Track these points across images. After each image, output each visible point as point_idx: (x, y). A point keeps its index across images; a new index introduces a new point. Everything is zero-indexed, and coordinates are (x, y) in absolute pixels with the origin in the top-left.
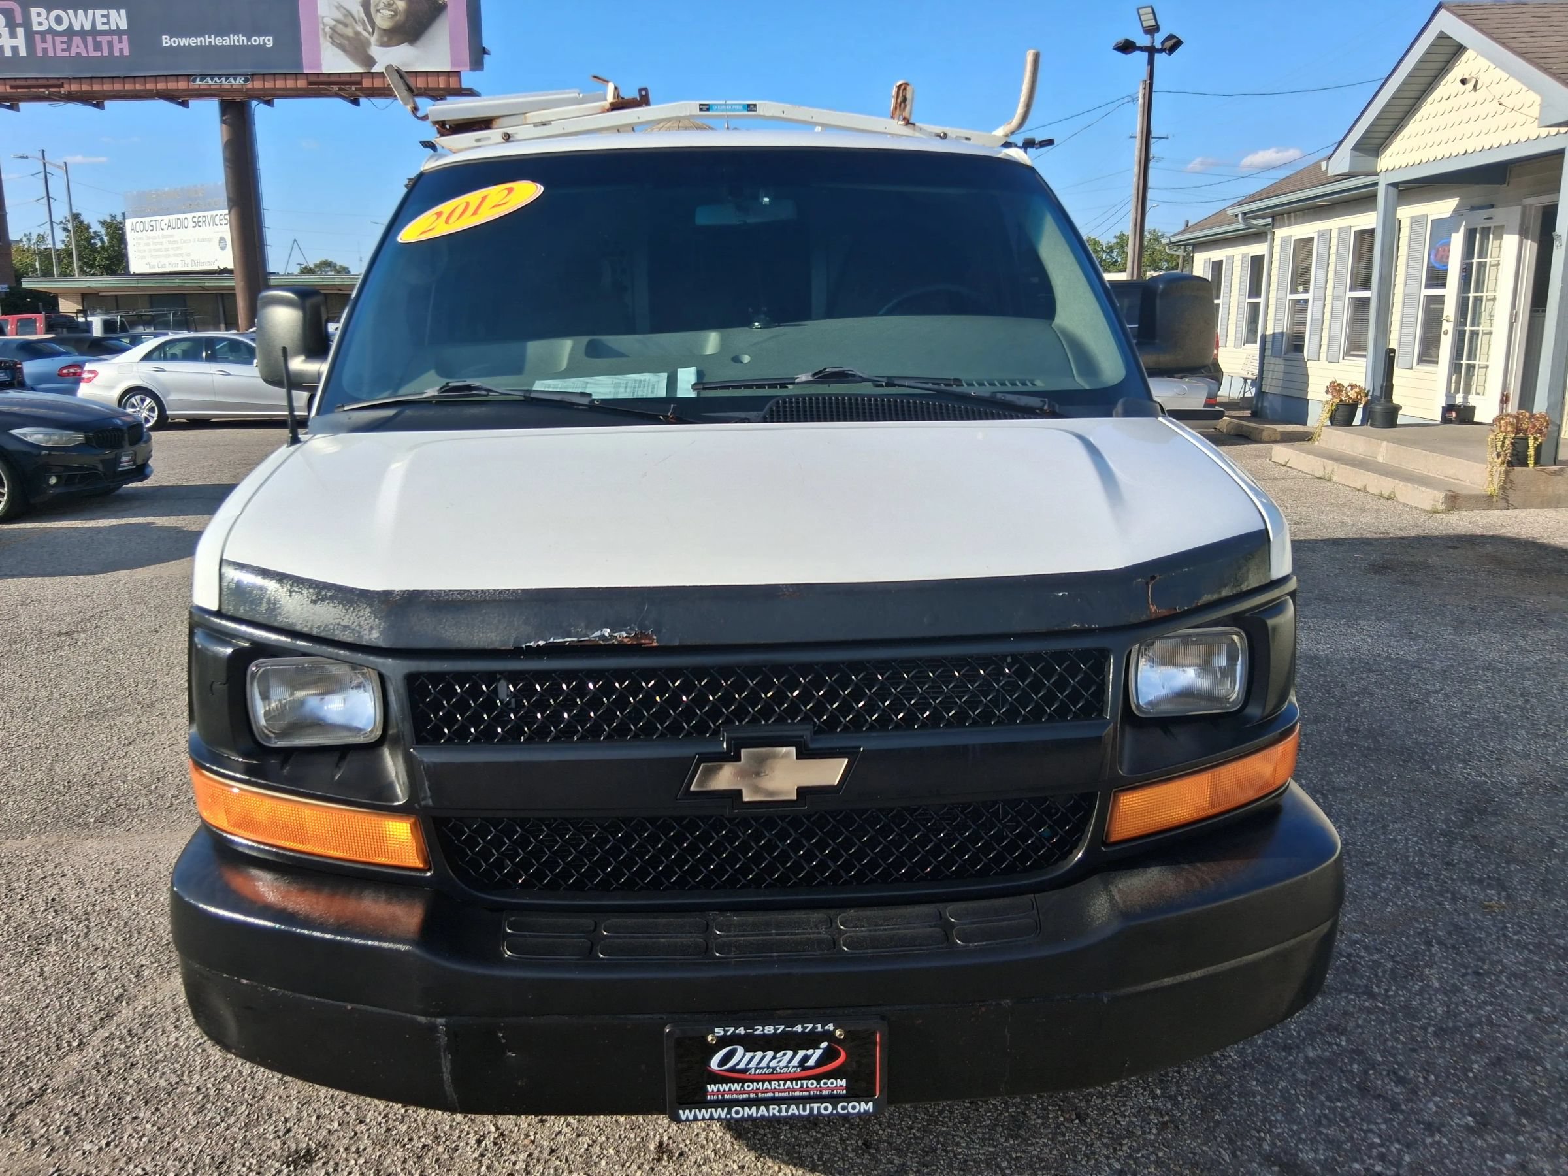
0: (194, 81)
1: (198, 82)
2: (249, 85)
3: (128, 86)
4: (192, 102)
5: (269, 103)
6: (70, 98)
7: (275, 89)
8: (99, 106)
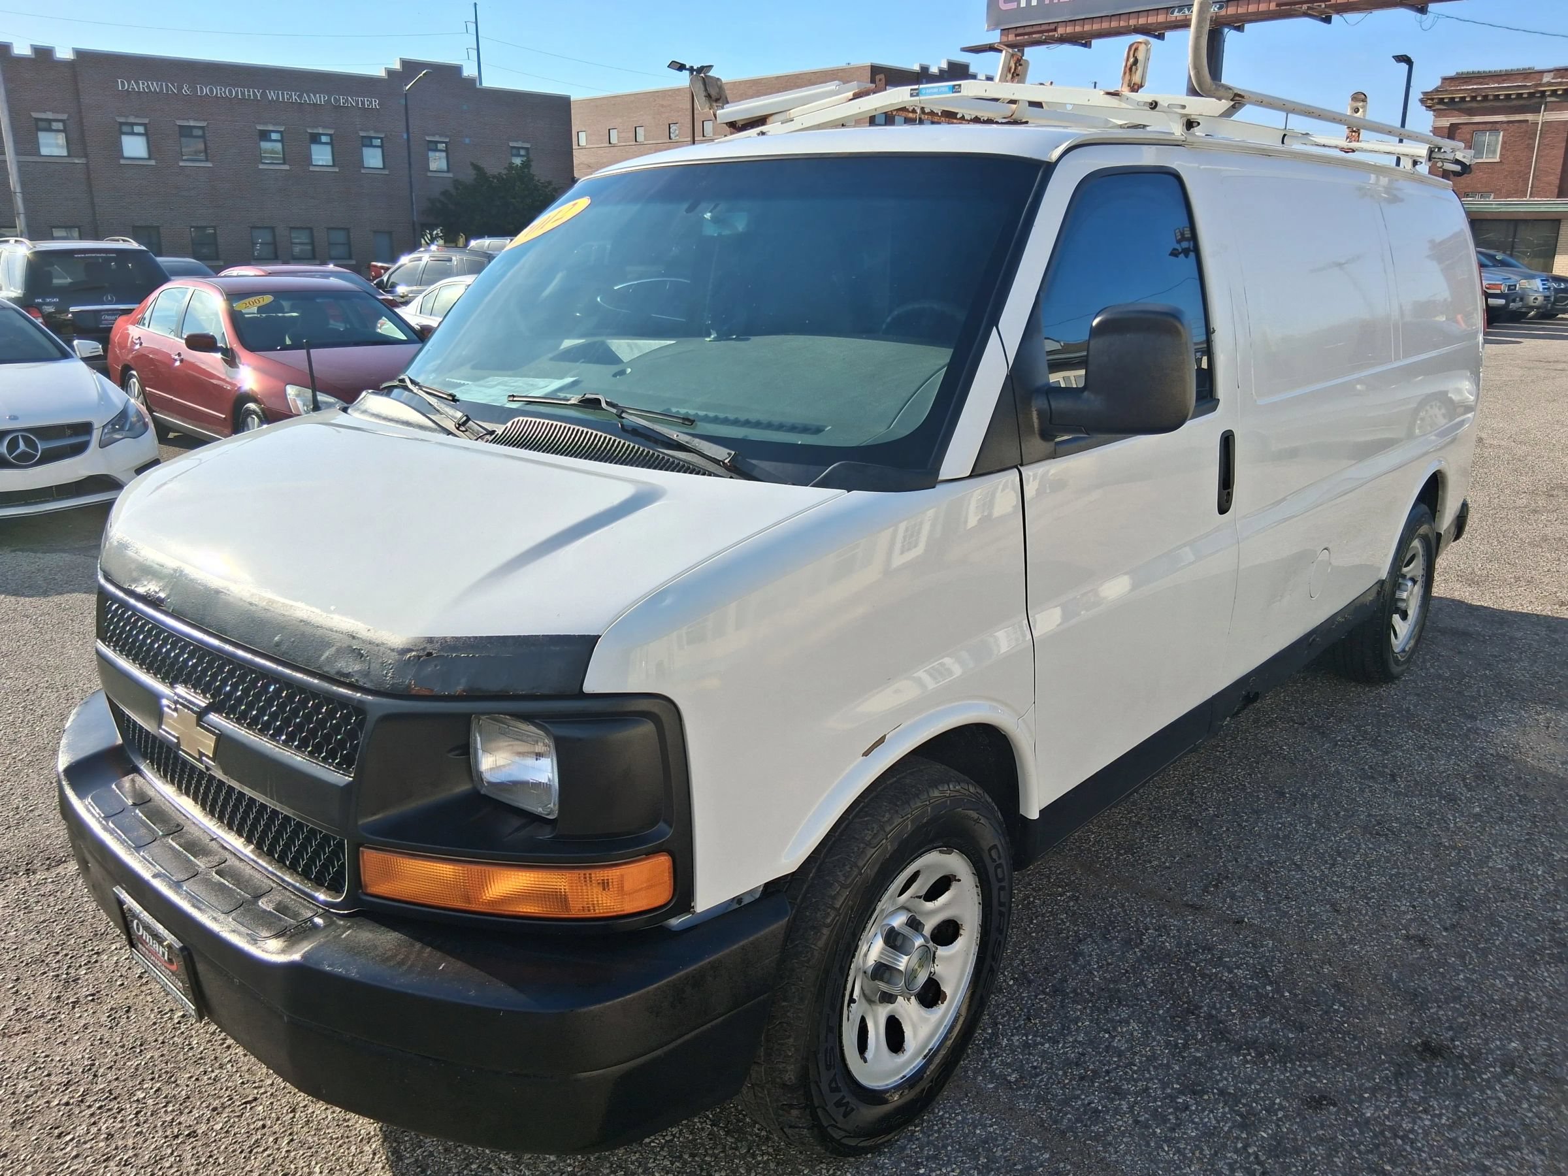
0: (1172, 13)
1: (1176, 14)
2: (1223, 12)
3: (1114, 24)
4: (1168, 34)
5: (1240, 29)
6: (1063, 40)
7: (1248, 14)
8: (1087, 45)
